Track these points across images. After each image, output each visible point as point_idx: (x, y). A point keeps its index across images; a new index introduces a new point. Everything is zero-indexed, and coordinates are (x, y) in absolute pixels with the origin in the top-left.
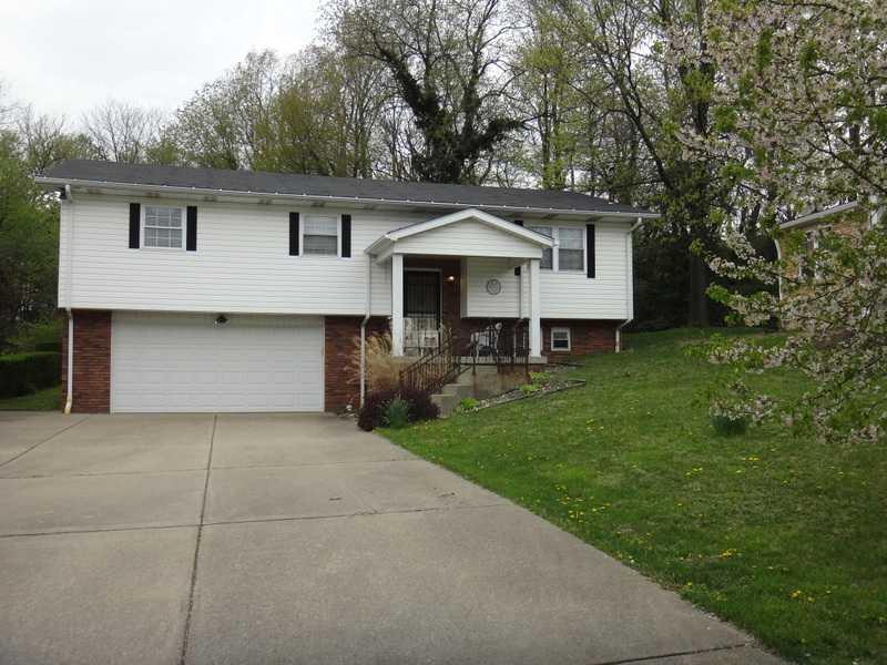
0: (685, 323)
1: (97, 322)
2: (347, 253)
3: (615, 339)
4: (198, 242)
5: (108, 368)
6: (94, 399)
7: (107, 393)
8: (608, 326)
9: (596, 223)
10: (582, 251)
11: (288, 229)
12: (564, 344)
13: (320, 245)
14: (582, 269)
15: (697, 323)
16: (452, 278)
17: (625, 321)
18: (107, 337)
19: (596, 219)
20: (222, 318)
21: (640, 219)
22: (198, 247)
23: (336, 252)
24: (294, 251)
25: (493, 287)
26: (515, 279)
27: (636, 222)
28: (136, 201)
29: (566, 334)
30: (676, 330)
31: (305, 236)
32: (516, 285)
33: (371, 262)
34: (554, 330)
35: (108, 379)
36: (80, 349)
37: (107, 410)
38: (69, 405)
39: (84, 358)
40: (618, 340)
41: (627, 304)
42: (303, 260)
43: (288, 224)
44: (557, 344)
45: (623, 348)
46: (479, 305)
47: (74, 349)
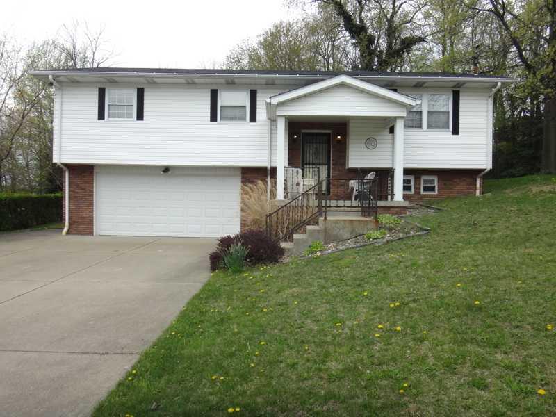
0: (538, 171)
1: (84, 172)
2: (253, 118)
3: (476, 185)
4: (145, 114)
5: (91, 204)
6: (83, 225)
7: (91, 221)
8: (469, 175)
9: (461, 90)
10: (448, 112)
11: (209, 102)
12: (432, 189)
13: (233, 114)
14: (448, 128)
15: (548, 171)
16: (339, 137)
17: (485, 170)
18: (91, 183)
19: (460, 85)
20: (166, 169)
21: (499, 84)
22: (145, 118)
23: (245, 119)
24: (213, 118)
25: (371, 143)
26: (390, 136)
27: (497, 85)
28: (102, 86)
29: (433, 180)
30: (530, 177)
31: (221, 107)
32: (391, 141)
33: (271, 125)
34: (424, 178)
35: (92, 212)
36: (73, 191)
37: (91, 233)
38: (66, 229)
39: (76, 197)
40: (478, 185)
41: (487, 156)
42: (220, 125)
43: (209, 98)
44: (426, 189)
45: (483, 192)
46: (358, 158)
47: (70, 191)
